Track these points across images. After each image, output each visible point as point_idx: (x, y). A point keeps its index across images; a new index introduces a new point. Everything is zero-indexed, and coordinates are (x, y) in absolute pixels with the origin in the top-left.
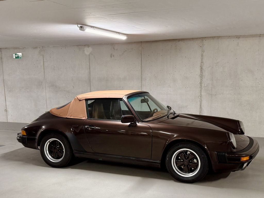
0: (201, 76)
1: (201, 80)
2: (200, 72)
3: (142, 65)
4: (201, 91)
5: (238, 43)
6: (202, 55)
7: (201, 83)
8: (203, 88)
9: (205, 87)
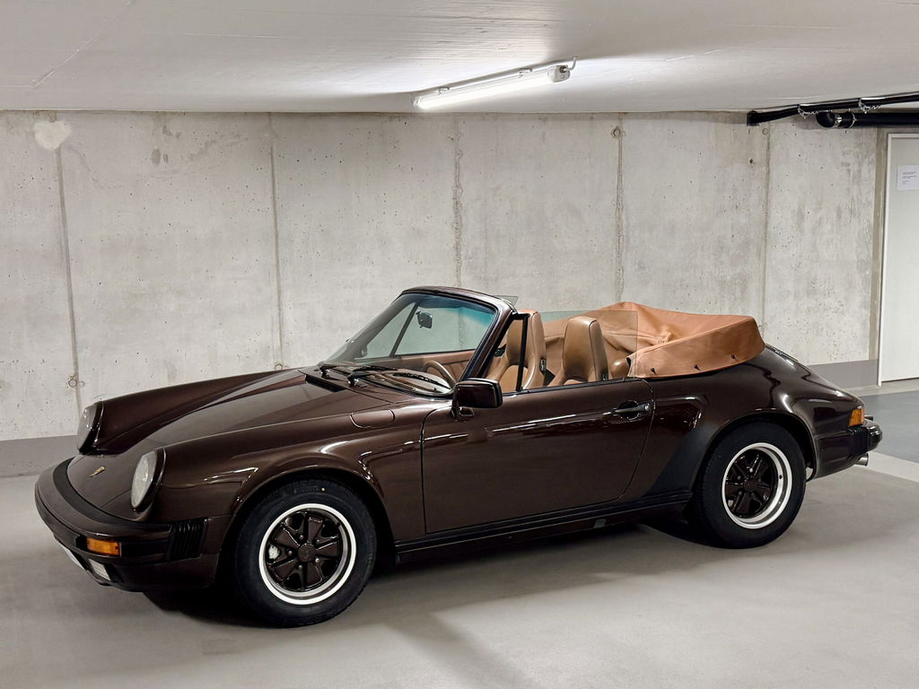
0: (458, 228)
1: (458, 237)
2: (452, 212)
3: (277, 191)
4: (458, 270)
5: (544, 134)
6: (457, 166)
7: (457, 248)
8: (464, 262)
9: (470, 258)
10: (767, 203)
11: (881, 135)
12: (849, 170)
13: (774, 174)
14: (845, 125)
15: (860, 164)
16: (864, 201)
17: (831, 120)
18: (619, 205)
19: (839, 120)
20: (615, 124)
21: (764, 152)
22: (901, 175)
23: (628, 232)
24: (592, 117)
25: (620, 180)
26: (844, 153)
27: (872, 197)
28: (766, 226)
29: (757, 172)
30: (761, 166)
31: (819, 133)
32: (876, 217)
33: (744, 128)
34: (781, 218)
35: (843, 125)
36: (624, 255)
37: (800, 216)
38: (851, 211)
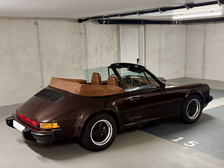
5: (10, 24)
10: (86, 46)
11: (118, 27)
12: (109, 36)
13: (87, 37)
14: (106, 23)
15: (112, 35)
16: (114, 45)
17: (102, 22)
18: (39, 46)
19: (104, 22)
20: (35, 21)
21: (84, 31)
22: (125, 38)
23: (43, 54)
24: (26, 18)
25: (38, 38)
26: (108, 31)
27: (116, 44)
28: (87, 52)
29: (82, 37)
30: (84, 35)
31: (100, 26)
32: (118, 49)
33: (77, 23)
34: (91, 50)
35: (105, 23)
36: (42, 61)
37: (96, 49)
38: (111, 48)
